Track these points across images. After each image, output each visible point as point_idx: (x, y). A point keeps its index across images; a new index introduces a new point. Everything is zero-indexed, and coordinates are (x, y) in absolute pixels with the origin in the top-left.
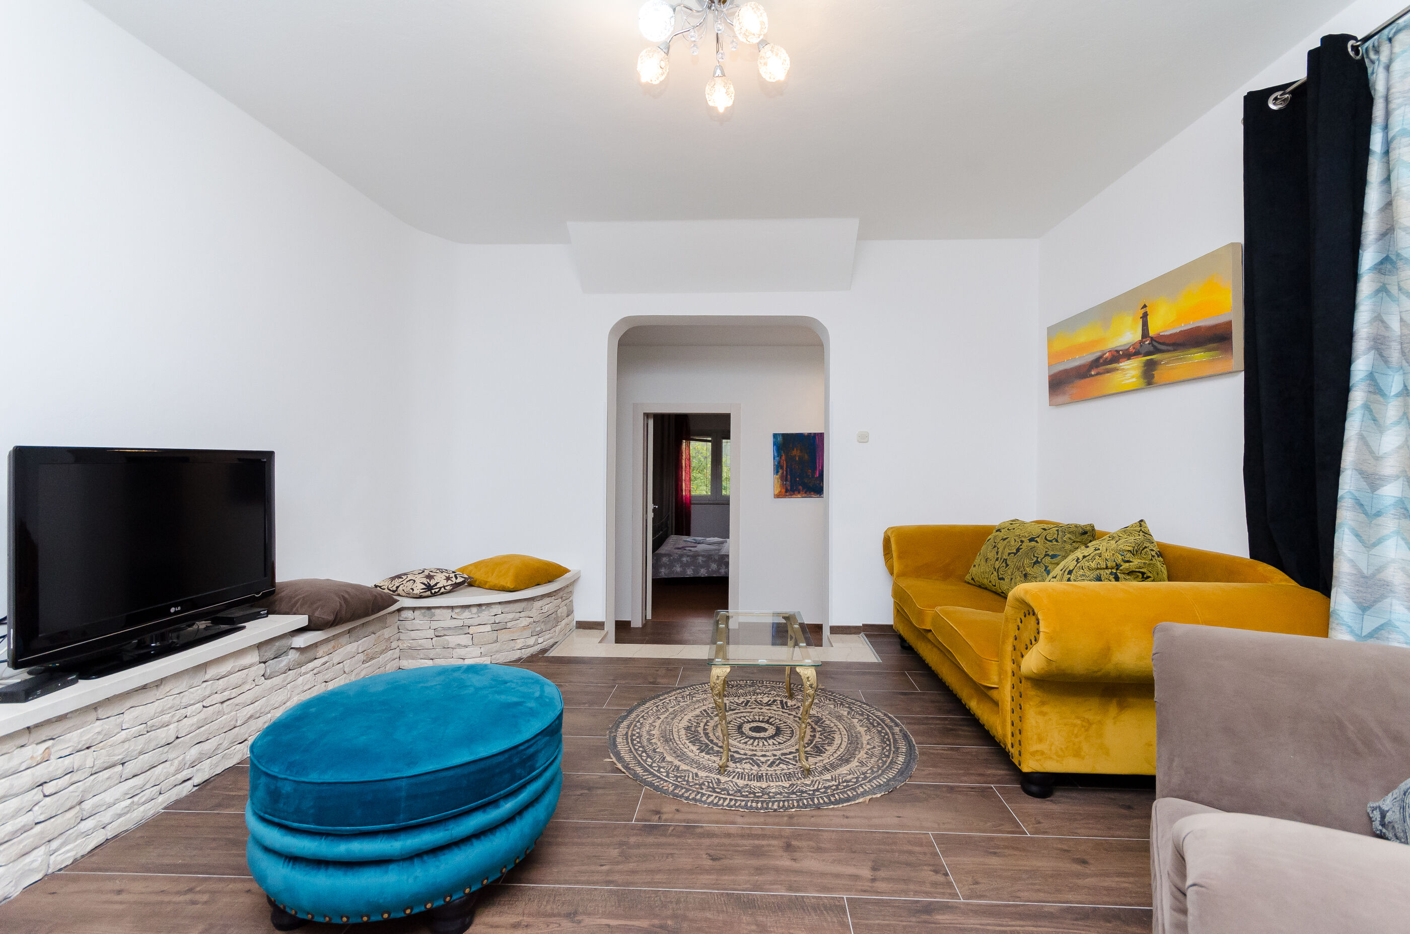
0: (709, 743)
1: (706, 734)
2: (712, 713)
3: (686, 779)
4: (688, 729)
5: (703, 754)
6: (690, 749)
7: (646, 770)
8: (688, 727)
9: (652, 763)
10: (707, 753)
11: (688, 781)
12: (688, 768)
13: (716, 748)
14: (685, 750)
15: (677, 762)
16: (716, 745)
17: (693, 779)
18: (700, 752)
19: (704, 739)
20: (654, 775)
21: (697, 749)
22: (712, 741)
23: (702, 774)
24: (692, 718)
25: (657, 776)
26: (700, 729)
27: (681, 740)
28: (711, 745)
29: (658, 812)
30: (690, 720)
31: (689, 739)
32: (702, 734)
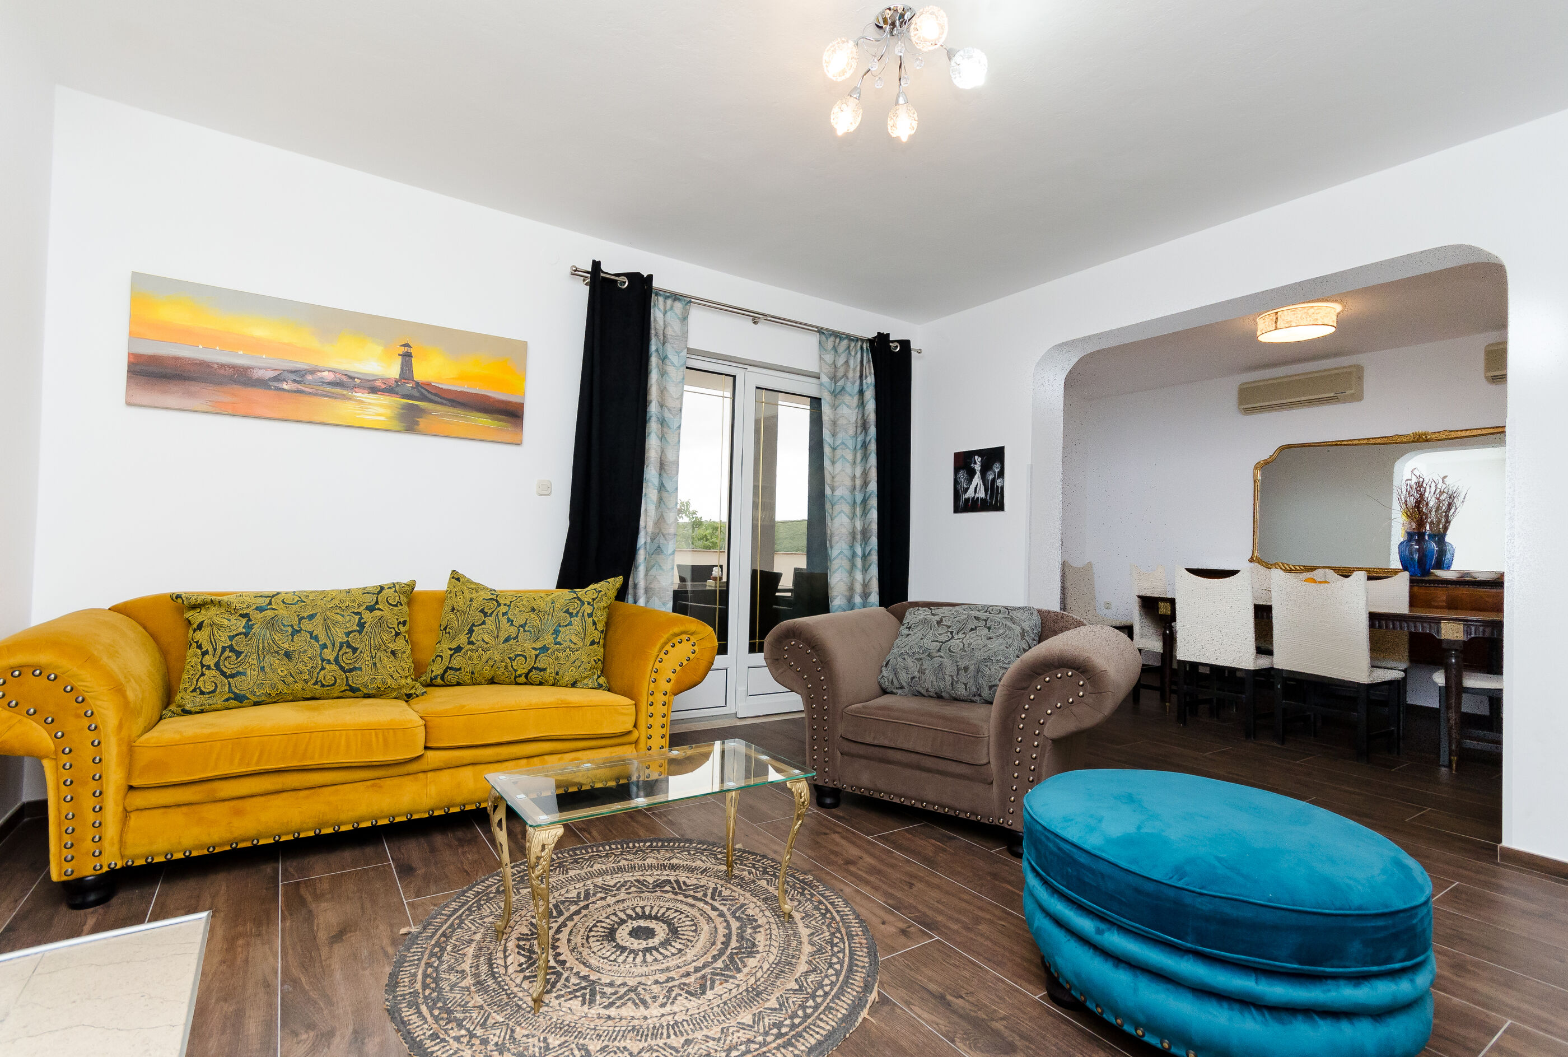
0: (726, 955)
1: (700, 968)
2: (615, 993)
3: (827, 937)
4: (698, 992)
5: (759, 948)
6: (757, 965)
7: (851, 972)
8: (692, 995)
9: (831, 976)
10: (753, 947)
11: (832, 934)
12: (804, 946)
13: (733, 946)
14: (766, 967)
15: (803, 960)
16: (723, 949)
17: (822, 934)
18: (756, 953)
19: (718, 964)
20: (852, 961)
21: (753, 957)
22: (717, 956)
23: (805, 932)
24: (654, 1006)
26: (690, 979)
27: (740, 983)
28: (728, 952)
29: (903, 933)
30: (662, 1005)
31: (729, 976)
32: (706, 971)
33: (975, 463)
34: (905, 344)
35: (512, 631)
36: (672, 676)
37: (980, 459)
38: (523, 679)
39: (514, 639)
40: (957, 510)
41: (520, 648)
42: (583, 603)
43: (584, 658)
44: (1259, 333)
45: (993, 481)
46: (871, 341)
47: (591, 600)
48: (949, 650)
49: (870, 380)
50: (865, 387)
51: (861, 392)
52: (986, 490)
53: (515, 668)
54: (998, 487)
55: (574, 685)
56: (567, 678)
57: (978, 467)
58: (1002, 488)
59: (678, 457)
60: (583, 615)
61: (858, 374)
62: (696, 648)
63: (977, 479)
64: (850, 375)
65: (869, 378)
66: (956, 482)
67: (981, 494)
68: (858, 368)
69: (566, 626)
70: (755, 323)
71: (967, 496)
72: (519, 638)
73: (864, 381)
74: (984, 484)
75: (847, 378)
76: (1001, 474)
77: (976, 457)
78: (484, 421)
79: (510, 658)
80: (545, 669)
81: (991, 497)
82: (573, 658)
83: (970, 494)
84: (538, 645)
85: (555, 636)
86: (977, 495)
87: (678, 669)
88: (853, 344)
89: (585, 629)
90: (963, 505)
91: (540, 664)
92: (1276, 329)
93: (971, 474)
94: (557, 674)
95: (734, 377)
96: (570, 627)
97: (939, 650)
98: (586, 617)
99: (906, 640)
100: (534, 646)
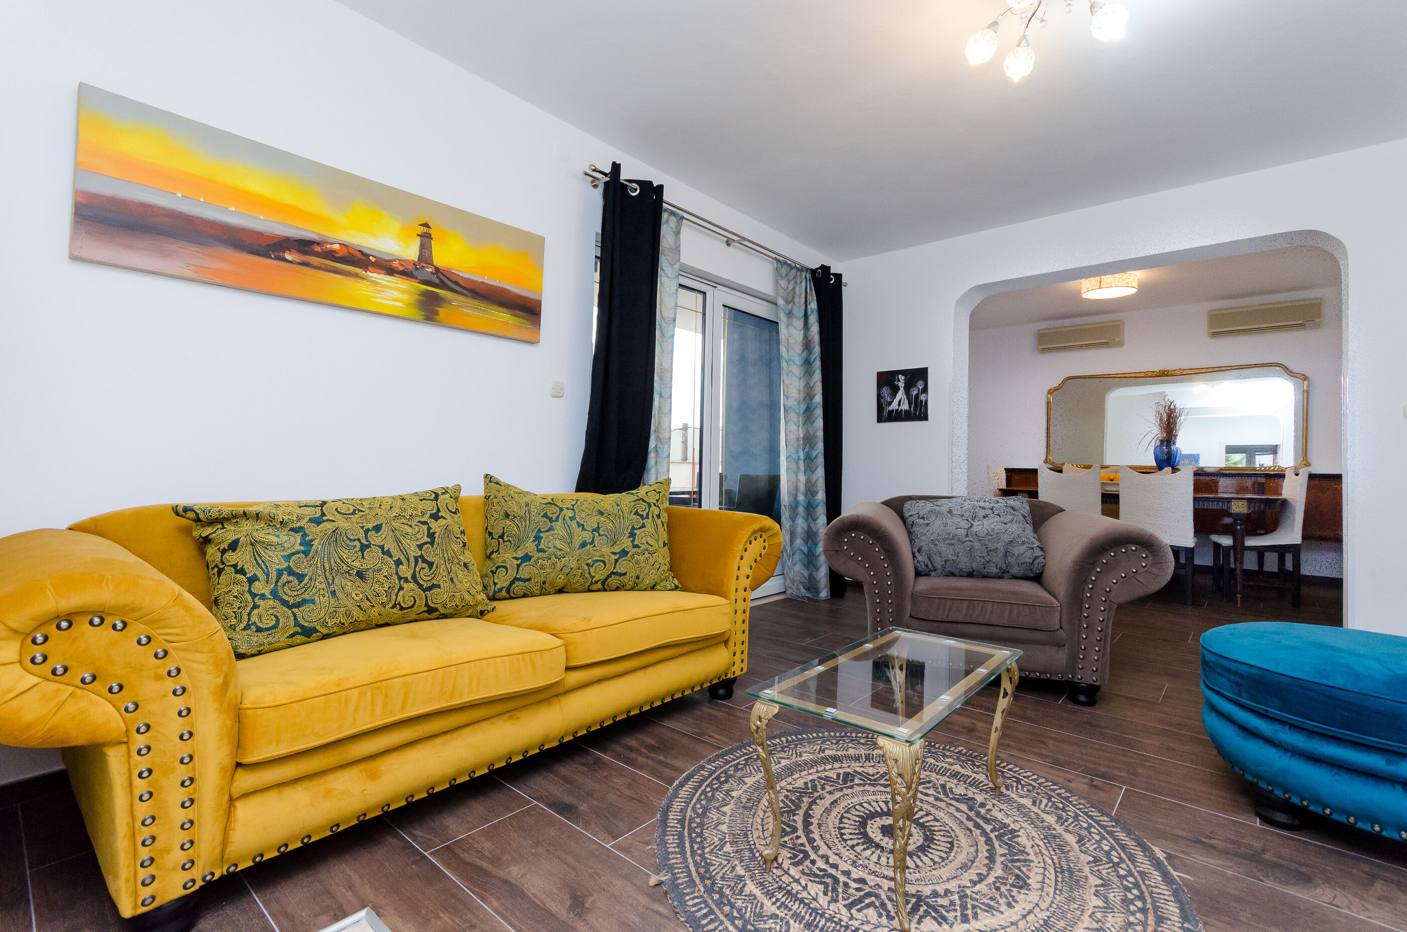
0: (994, 839)
1: (991, 858)
2: (952, 903)
3: (1050, 804)
4: (1022, 884)
5: (1012, 826)
6: (1032, 843)
7: (1110, 833)
8: (1021, 888)
9: (1101, 840)
10: (1005, 826)
11: (1049, 800)
12: (1043, 815)
13: (988, 828)
14: (1041, 843)
15: (1060, 829)
16: (984, 833)
17: (1041, 801)
18: (1016, 831)
19: (1000, 850)
20: (1097, 822)
21: (1019, 836)
22: (989, 841)
23: (1027, 802)
24: (1003, 908)
25: (1093, 820)
26: (998, 871)
27: (1042, 864)
28: (992, 835)
29: (1095, 787)
30: (1009, 905)
31: (1025, 861)
32: (999, 860)
33: (899, 381)
34: (839, 277)
35: (587, 536)
36: (750, 572)
37: (903, 378)
38: (599, 585)
39: (590, 544)
40: (880, 420)
41: (598, 554)
42: (650, 506)
43: (661, 560)
44: (1083, 290)
45: (917, 396)
46: (813, 272)
47: (655, 502)
48: (976, 535)
49: (813, 305)
50: (809, 312)
51: (806, 316)
52: (910, 404)
53: (593, 574)
54: (921, 401)
55: (653, 588)
56: (648, 582)
57: (901, 385)
58: (926, 402)
59: (672, 364)
60: (653, 517)
61: (803, 300)
62: (766, 544)
63: (901, 394)
64: (797, 300)
65: (812, 304)
66: (879, 397)
67: (905, 407)
68: (803, 295)
69: (640, 528)
70: (728, 245)
71: (890, 408)
72: (596, 542)
73: (809, 307)
74: (908, 399)
75: (794, 303)
76: (925, 390)
77: (900, 376)
78: (503, 316)
79: (588, 565)
80: (625, 574)
81: (915, 409)
82: (651, 561)
83: (894, 406)
84: (617, 549)
85: (631, 539)
86: (901, 408)
87: (754, 565)
88: (799, 274)
89: (657, 530)
90: (885, 415)
91: (620, 569)
92: (1100, 288)
93: (895, 390)
94: (638, 578)
95: (704, 293)
96: (644, 529)
97: (967, 536)
98: (656, 518)
99: (928, 528)
100: (613, 550)
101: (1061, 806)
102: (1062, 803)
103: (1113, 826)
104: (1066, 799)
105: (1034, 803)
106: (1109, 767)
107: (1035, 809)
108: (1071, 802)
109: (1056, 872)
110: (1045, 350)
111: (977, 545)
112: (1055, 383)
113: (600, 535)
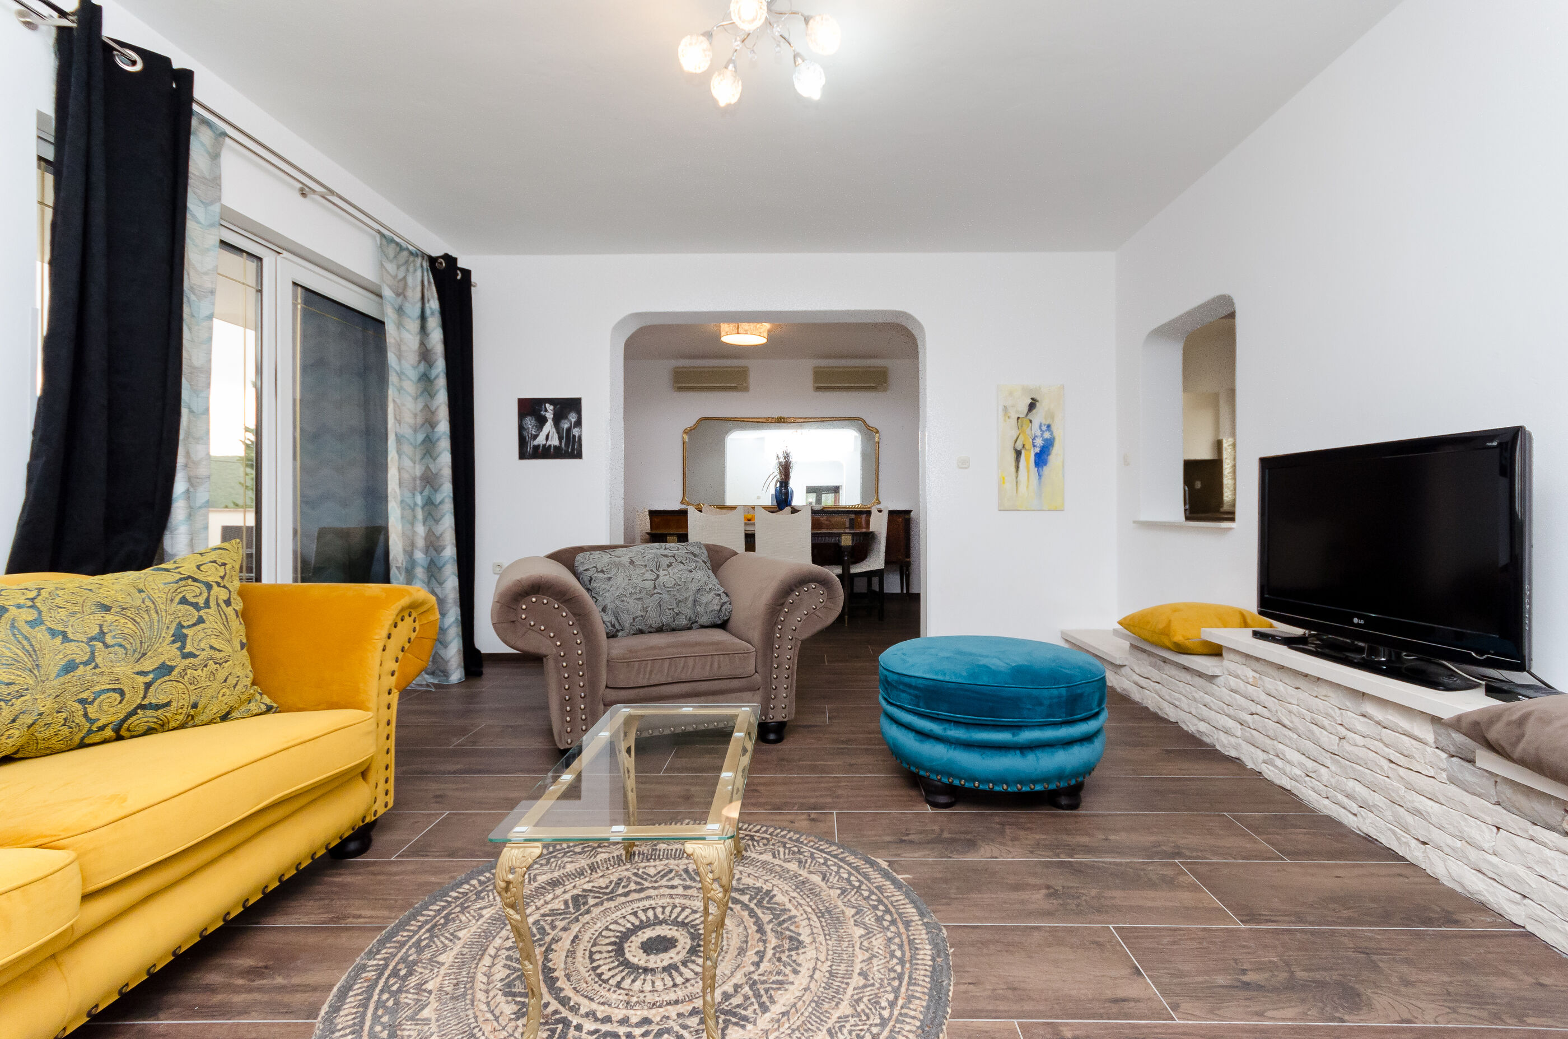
0: (756, 909)
1: (761, 930)
3: (787, 851)
4: (796, 944)
5: (765, 888)
6: (788, 897)
7: (842, 860)
8: (797, 948)
9: (838, 870)
10: (759, 890)
11: (785, 847)
12: (786, 865)
13: (745, 899)
14: (795, 894)
15: (804, 873)
16: (745, 907)
17: (779, 851)
18: (770, 891)
19: (765, 917)
20: (828, 853)
21: (775, 896)
22: (752, 914)
23: (767, 857)
24: (791, 977)
25: (825, 853)
26: (773, 941)
27: (805, 916)
28: (752, 905)
29: (813, 820)
30: (796, 972)
31: (790, 918)
32: (768, 928)
33: (546, 411)
34: (467, 273)
35: (78, 652)
36: (395, 666)
37: (552, 407)
38: (109, 733)
39: (86, 664)
40: (523, 456)
41: (105, 679)
42: (209, 586)
43: (238, 671)
44: (722, 334)
45: (569, 430)
46: (432, 260)
47: (219, 580)
48: (664, 586)
49: (434, 304)
50: (428, 312)
51: (423, 317)
52: (560, 438)
53: (92, 716)
54: (574, 436)
55: (225, 717)
56: (215, 708)
57: (550, 416)
58: (580, 438)
59: (210, 361)
60: (218, 605)
61: (419, 295)
62: (417, 625)
63: (549, 427)
64: (409, 293)
65: (432, 302)
66: (521, 428)
67: (554, 441)
68: (419, 288)
69: (194, 625)
70: (304, 195)
71: (536, 442)
72: (99, 660)
73: (427, 305)
74: (558, 433)
75: (405, 297)
76: (578, 423)
77: (547, 405)
79: (82, 702)
80: (168, 704)
81: (567, 444)
82: (222, 674)
83: (541, 440)
84: (148, 665)
85: (179, 644)
86: (549, 443)
87: (401, 655)
88: (411, 259)
89: (227, 626)
90: (528, 450)
91: (155, 697)
93: (542, 421)
94: (195, 706)
95: (260, 259)
96: (202, 625)
97: (655, 588)
98: (223, 605)
99: (611, 583)
100: (139, 668)
101: (796, 849)
102: (795, 846)
103: (842, 853)
104: (797, 840)
105: (774, 857)
106: (817, 797)
107: (777, 862)
108: (802, 843)
109: (818, 917)
110: (680, 389)
111: (665, 596)
112: (691, 422)
113: (106, 646)
